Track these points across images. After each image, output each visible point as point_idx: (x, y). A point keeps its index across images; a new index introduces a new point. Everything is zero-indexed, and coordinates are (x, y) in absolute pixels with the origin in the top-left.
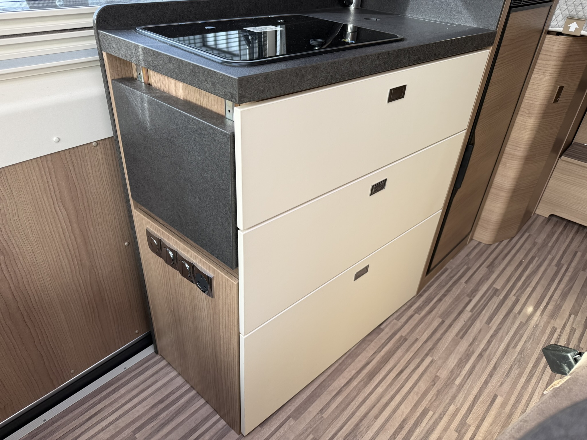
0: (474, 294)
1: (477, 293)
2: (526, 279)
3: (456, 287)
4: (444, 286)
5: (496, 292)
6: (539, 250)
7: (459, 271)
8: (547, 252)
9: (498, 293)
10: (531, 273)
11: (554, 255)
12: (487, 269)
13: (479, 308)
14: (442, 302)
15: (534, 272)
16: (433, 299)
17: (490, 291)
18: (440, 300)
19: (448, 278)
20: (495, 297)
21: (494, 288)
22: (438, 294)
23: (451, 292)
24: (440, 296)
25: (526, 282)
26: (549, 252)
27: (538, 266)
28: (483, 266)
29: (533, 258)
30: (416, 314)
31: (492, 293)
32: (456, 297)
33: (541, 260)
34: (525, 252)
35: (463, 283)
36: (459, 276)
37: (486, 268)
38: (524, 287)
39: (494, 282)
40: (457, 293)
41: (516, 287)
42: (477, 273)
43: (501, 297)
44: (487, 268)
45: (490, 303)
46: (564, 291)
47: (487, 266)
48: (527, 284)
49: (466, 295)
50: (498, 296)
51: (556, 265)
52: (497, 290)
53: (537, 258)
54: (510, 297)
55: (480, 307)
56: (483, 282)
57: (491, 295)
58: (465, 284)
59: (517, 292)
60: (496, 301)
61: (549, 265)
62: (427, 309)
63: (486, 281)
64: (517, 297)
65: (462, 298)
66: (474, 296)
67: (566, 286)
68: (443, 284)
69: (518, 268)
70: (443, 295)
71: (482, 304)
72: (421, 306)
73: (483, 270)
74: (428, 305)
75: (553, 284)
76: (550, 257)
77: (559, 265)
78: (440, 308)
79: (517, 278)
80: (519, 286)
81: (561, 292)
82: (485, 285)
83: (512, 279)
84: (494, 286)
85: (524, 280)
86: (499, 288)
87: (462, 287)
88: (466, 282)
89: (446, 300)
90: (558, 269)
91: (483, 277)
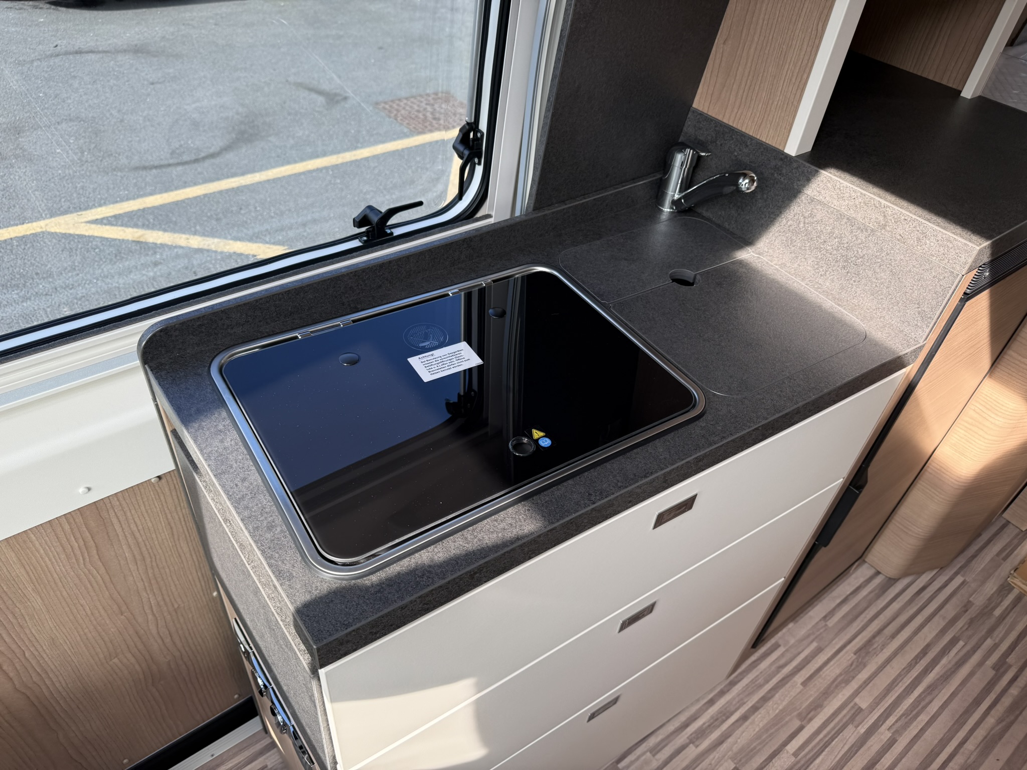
0: (812, 713)
1: (819, 713)
2: (923, 692)
3: (781, 691)
4: (761, 686)
5: (857, 714)
6: (971, 622)
7: (799, 653)
8: (985, 630)
9: (858, 719)
10: (938, 679)
11: (997, 641)
12: (855, 657)
13: (812, 750)
14: (747, 723)
15: (946, 677)
16: (732, 714)
17: (845, 712)
18: (745, 718)
19: (773, 668)
20: (850, 726)
21: (856, 704)
22: (744, 703)
23: (770, 703)
24: (747, 708)
25: (923, 699)
26: (990, 632)
27: (957, 663)
28: (848, 647)
29: (953, 642)
30: (691, 745)
31: (848, 717)
32: (776, 716)
33: (968, 647)
34: (943, 624)
35: (799, 685)
36: (795, 667)
37: (852, 655)
38: (914, 713)
39: (856, 693)
40: (781, 707)
41: (899, 709)
42: (832, 663)
43: (862, 730)
44: (855, 654)
45: (836, 740)
46: (992, 733)
47: (855, 649)
48: (923, 704)
49: (795, 713)
50: (857, 727)
51: (993, 668)
52: (860, 710)
53: (961, 643)
54: (879, 730)
55: (815, 746)
56: (837, 686)
57: (845, 720)
58: (801, 687)
59: (896, 722)
60: (851, 735)
61: (981, 664)
62: (715, 735)
63: (843, 685)
64: (893, 734)
65: (787, 719)
66: (811, 720)
67: (1000, 721)
68: (760, 680)
69: (916, 663)
70: (752, 707)
71: (821, 740)
72: (704, 726)
73: (848, 656)
74: (719, 726)
75: (974, 712)
76: (989, 642)
77: (1000, 667)
78: (739, 738)
79: (906, 687)
80: (905, 707)
81: (985, 734)
82: (840, 696)
83: (896, 688)
84: (857, 700)
85: (920, 695)
86: (864, 706)
87: (793, 693)
88: (805, 683)
89: (756, 720)
90: (996, 675)
91: (840, 674)
